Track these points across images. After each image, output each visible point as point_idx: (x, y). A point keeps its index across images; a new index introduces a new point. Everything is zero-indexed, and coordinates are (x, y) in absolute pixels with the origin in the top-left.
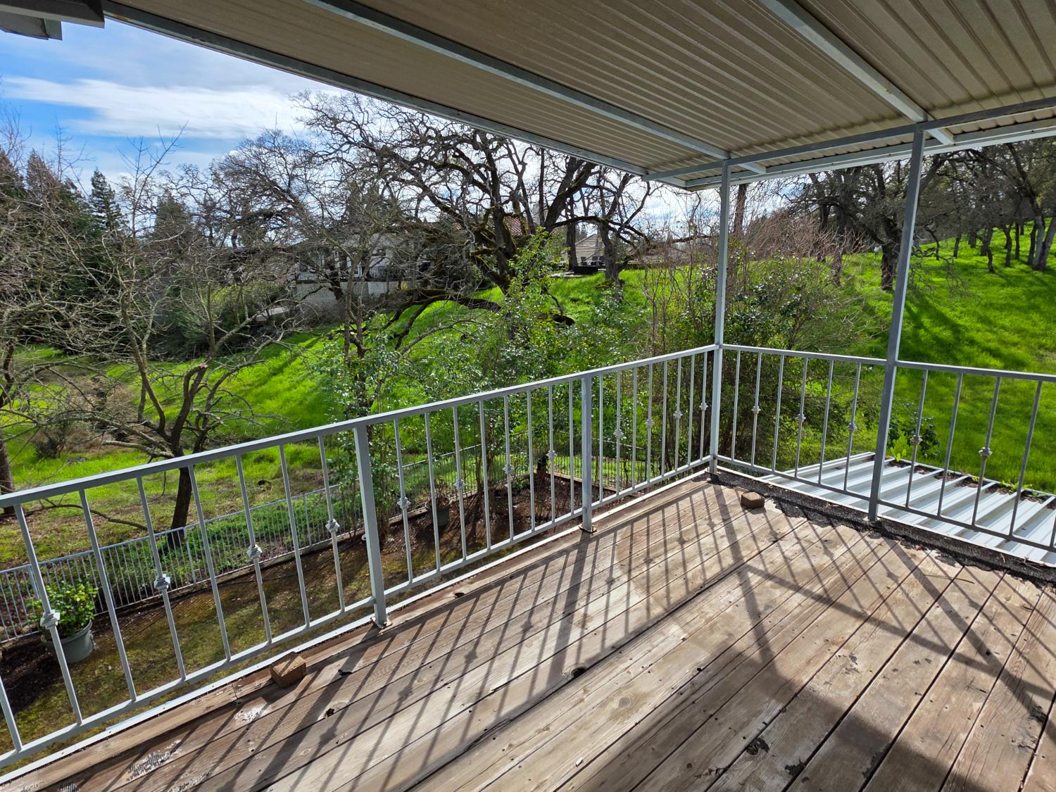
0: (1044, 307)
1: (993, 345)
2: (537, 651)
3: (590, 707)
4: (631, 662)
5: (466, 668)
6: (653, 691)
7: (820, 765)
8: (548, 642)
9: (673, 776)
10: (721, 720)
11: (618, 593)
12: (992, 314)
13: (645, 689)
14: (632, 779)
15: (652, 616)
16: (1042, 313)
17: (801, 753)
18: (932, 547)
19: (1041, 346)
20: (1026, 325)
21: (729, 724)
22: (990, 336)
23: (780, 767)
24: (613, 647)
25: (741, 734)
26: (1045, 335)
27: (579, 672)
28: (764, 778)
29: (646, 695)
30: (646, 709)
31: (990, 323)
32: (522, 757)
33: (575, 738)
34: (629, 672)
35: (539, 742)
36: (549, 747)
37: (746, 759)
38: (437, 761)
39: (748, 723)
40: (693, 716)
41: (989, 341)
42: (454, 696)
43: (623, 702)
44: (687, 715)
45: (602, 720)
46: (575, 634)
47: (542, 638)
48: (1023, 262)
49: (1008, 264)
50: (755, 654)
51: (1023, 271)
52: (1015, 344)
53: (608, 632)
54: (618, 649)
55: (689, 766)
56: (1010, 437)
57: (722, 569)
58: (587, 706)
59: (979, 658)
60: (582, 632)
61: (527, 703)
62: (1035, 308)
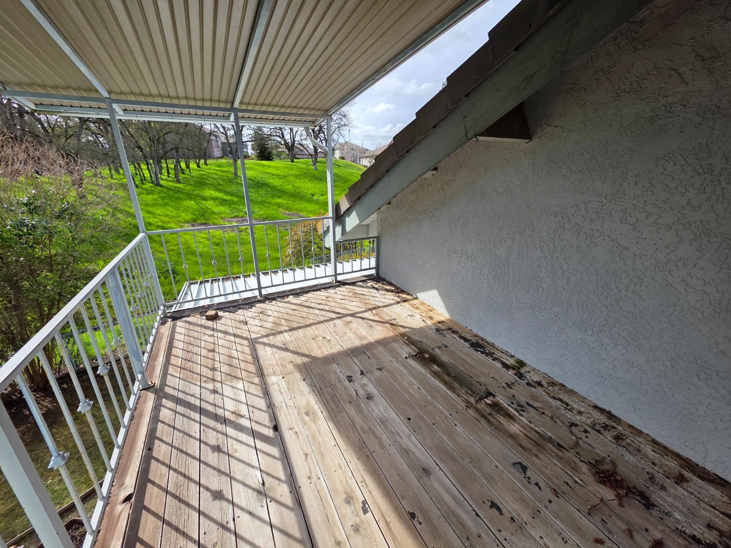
0: (170, 203)
1: (160, 224)
2: (244, 447)
3: (303, 430)
4: (283, 403)
5: (227, 500)
6: (307, 401)
7: (363, 367)
8: (240, 439)
9: (353, 409)
10: (333, 383)
11: (227, 391)
12: (151, 209)
13: (304, 403)
14: (350, 424)
15: (258, 383)
16: (171, 206)
17: (357, 369)
18: (289, 295)
19: (179, 222)
20: (168, 213)
21: (337, 382)
22: (157, 220)
23: (360, 376)
24: (269, 407)
25: (343, 380)
26: (178, 216)
27: (276, 428)
28: (363, 383)
29: (308, 403)
30: (316, 407)
31: (152, 213)
32: (319, 473)
33: (319, 443)
34: (290, 406)
35: (313, 462)
36: (319, 457)
37: (354, 384)
38: (301, 532)
39: (338, 377)
40: (327, 392)
41: (157, 222)
42: (250, 513)
43: (307, 414)
44: (326, 393)
45: (313, 427)
46: (245, 422)
47: (234, 442)
48: (149, 182)
49: (143, 184)
50: (305, 360)
51: (152, 187)
52: (169, 222)
53: (254, 406)
54: (271, 406)
55: (350, 402)
56: (191, 264)
57: (248, 346)
58: (301, 431)
59: (339, 315)
60: (247, 418)
61: (283, 463)
62: (167, 204)
